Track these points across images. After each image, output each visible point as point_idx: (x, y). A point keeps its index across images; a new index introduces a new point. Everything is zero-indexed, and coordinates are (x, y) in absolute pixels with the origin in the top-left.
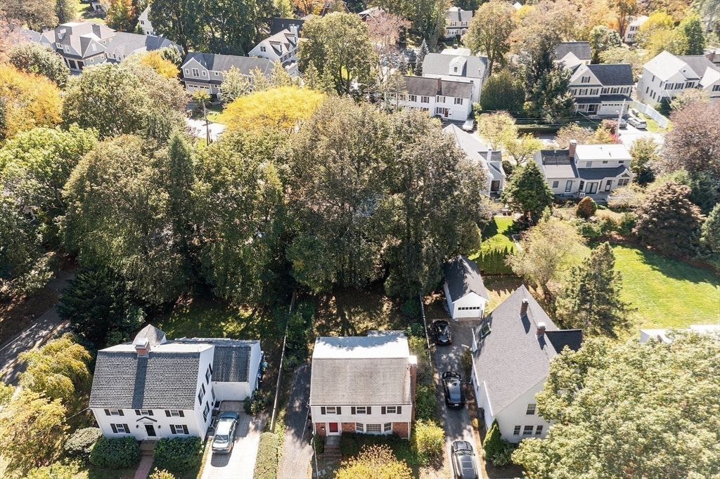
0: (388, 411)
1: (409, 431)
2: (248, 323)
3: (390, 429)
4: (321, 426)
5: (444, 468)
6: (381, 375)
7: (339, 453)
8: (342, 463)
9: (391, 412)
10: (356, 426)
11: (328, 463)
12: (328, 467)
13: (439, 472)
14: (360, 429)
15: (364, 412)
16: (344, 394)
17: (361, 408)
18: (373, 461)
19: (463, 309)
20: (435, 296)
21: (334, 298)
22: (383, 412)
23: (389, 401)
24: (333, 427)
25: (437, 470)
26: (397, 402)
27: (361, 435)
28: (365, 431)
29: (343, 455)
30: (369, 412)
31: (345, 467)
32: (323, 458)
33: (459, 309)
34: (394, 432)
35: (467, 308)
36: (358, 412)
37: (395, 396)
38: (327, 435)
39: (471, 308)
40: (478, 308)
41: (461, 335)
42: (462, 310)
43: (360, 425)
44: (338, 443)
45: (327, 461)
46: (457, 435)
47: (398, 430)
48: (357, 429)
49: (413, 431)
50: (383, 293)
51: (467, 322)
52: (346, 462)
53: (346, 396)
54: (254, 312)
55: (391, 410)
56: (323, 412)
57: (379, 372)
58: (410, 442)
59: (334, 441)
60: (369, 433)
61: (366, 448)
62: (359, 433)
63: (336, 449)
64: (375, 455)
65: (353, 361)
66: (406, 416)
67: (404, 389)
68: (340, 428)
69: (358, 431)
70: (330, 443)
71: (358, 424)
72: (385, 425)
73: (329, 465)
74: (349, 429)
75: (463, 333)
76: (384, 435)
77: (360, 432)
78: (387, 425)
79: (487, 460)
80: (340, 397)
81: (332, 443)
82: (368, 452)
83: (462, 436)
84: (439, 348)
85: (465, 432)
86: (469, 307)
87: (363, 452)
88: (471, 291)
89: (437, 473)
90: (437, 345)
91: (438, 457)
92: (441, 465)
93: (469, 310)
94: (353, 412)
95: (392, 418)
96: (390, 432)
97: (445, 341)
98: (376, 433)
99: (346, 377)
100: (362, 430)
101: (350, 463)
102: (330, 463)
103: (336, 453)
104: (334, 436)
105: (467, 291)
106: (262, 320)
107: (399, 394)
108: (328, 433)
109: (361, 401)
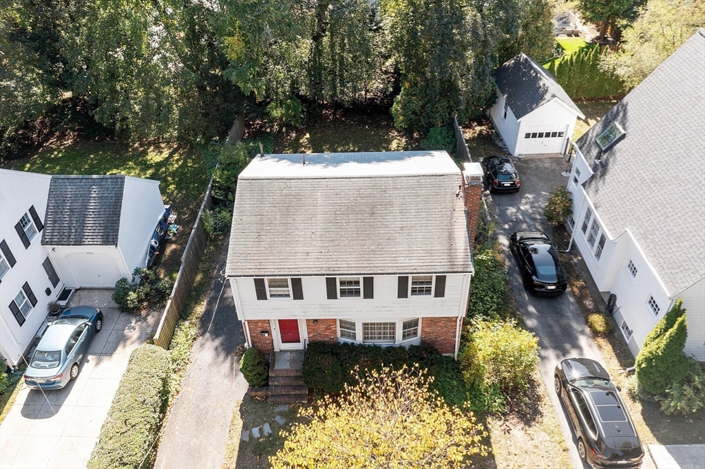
0: (414, 292)
1: (458, 340)
2: (157, 170)
3: (415, 334)
4: (262, 328)
5: (545, 420)
6: (396, 209)
7: (300, 387)
8: (302, 412)
9: (421, 291)
10: (339, 329)
11: (278, 409)
12: (278, 418)
13: (535, 429)
14: (349, 336)
15: (357, 293)
16: (308, 249)
17: (350, 283)
18: (380, 405)
19: (534, 135)
20: (478, 129)
21: (308, 136)
22: (402, 293)
23: (417, 263)
24: (289, 328)
25: (528, 422)
26: (438, 264)
27: (351, 348)
28: (359, 339)
29: (311, 391)
30: (369, 294)
31: (307, 421)
32: (267, 397)
33: (528, 136)
34: (423, 342)
35: (541, 135)
36: (343, 293)
37: (430, 253)
38: (277, 349)
39: (548, 135)
40: (560, 134)
41: (534, 179)
42: (531, 139)
43: (348, 325)
44: (299, 366)
45: (276, 404)
46: (568, 346)
47: (433, 336)
48: (343, 335)
49: (466, 339)
50: (390, 125)
51: (540, 160)
52: (310, 410)
53: (313, 255)
54: (171, 155)
55: (421, 288)
56: (261, 295)
57: (392, 204)
58: (459, 363)
59: (292, 361)
60: (370, 342)
61: (362, 375)
62: (345, 344)
63: (296, 378)
64: (386, 391)
65: (331, 182)
66: (455, 302)
67: (451, 237)
68: (304, 334)
69: (343, 340)
70: (282, 365)
71: (344, 324)
72: (407, 325)
73: (281, 414)
74: (324, 335)
75: (536, 175)
76: (401, 348)
77: (349, 341)
78: (410, 326)
79: (642, 401)
80: (299, 256)
81: (287, 366)
82: (368, 384)
83: (579, 348)
84: (497, 198)
85: (583, 341)
86: (545, 131)
87: (355, 383)
88: (554, 96)
89: (530, 431)
90: (494, 192)
91: (525, 395)
92: (536, 412)
93: (544, 138)
94: (331, 294)
95: (423, 307)
96: (415, 341)
97: (507, 184)
98: (384, 343)
99: (315, 215)
100: (354, 337)
101: (322, 411)
102: (281, 408)
103: (295, 388)
104: (291, 351)
105: (547, 96)
106: (184, 165)
107: (440, 247)
108: (279, 345)
109: (349, 265)
